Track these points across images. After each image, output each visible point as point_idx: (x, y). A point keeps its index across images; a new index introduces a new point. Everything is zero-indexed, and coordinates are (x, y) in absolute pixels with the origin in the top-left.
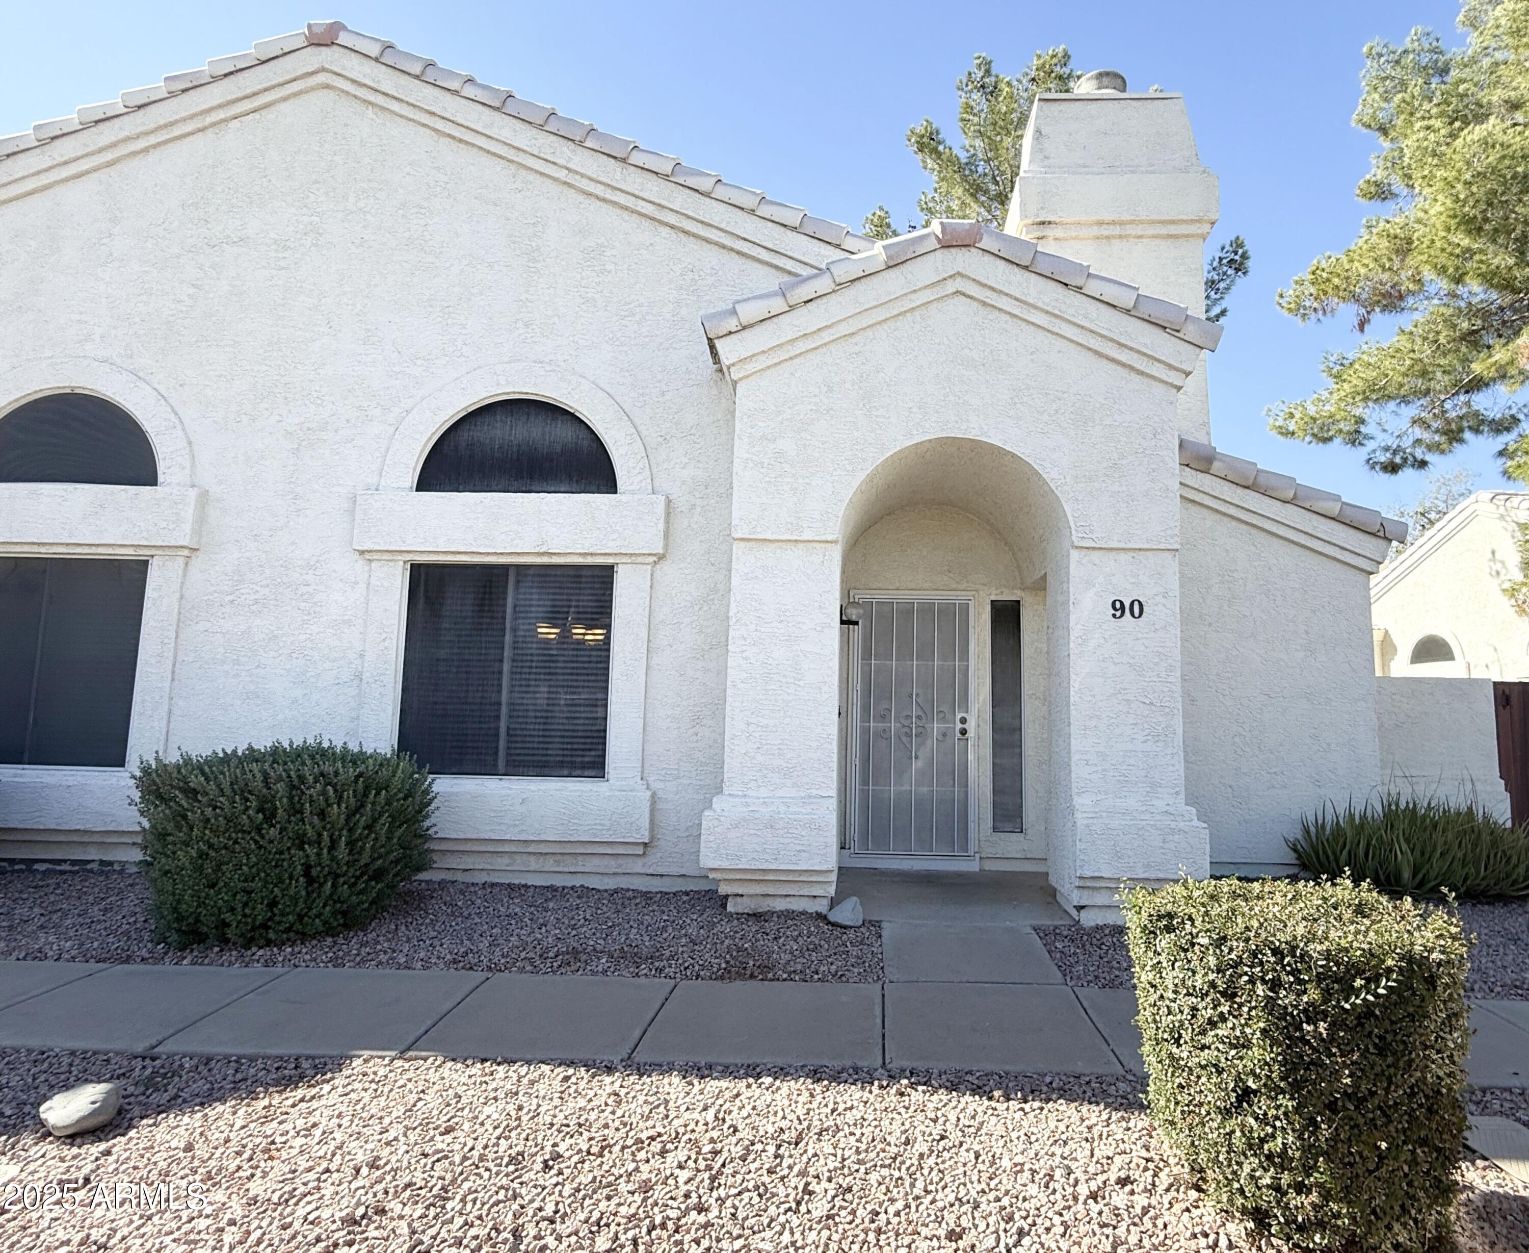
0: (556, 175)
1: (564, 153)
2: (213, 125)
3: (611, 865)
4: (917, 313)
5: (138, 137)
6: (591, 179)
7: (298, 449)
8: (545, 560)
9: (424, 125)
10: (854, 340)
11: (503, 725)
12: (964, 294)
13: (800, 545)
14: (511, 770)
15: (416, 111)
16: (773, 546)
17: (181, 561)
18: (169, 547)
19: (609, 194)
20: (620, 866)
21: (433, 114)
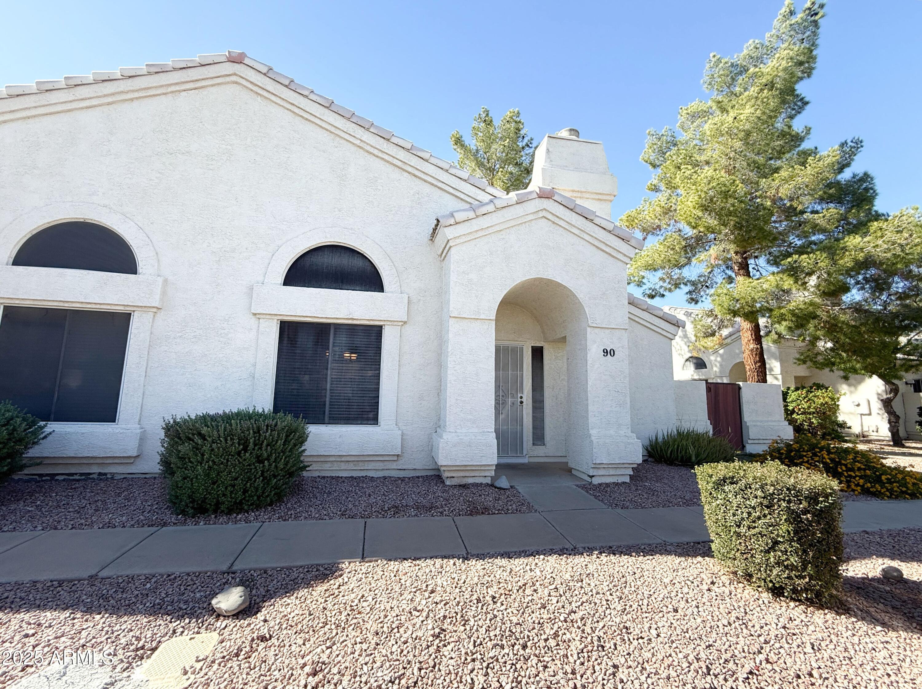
0: (355, 142)
1: (360, 133)
2: (172, 92)
3: (380, 466)
4: (527, 224)
5: (127, 92)
6: (372, 146)
7: (219, 260)
8: (350, 322)
9: (288, 109)
10: (501, 233)
11: (328, 399)
12: (546, 218)
13: (478, 321)
14: (331, 421)
15: (284, 102)
16: (467, 320)
17: (151, 314)
18: (145, 307)
19: (380, 154)
20: (385, 466)
21: (293, 105)
